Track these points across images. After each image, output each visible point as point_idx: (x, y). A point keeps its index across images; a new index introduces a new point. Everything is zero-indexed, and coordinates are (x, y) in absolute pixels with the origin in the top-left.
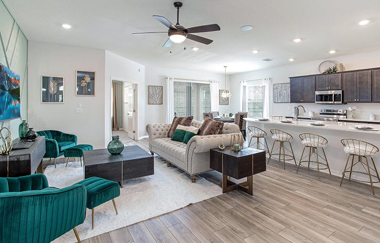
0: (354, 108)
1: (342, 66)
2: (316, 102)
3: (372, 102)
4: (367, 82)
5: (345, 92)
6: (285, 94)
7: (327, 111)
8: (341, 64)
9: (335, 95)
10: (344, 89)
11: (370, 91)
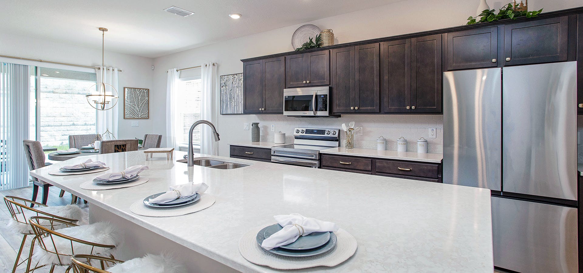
0: (352, 125)
1: (331, 35)
2: (286, 113)
3: (380, 112)
4: (372, 68)
5: (335, 91)
6: (238, 96)
7: (308, 131)
8: (329, 31)
9: (316, 96)
10: (333, 85)
11: (376, 88)
